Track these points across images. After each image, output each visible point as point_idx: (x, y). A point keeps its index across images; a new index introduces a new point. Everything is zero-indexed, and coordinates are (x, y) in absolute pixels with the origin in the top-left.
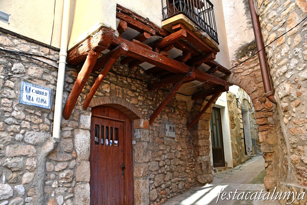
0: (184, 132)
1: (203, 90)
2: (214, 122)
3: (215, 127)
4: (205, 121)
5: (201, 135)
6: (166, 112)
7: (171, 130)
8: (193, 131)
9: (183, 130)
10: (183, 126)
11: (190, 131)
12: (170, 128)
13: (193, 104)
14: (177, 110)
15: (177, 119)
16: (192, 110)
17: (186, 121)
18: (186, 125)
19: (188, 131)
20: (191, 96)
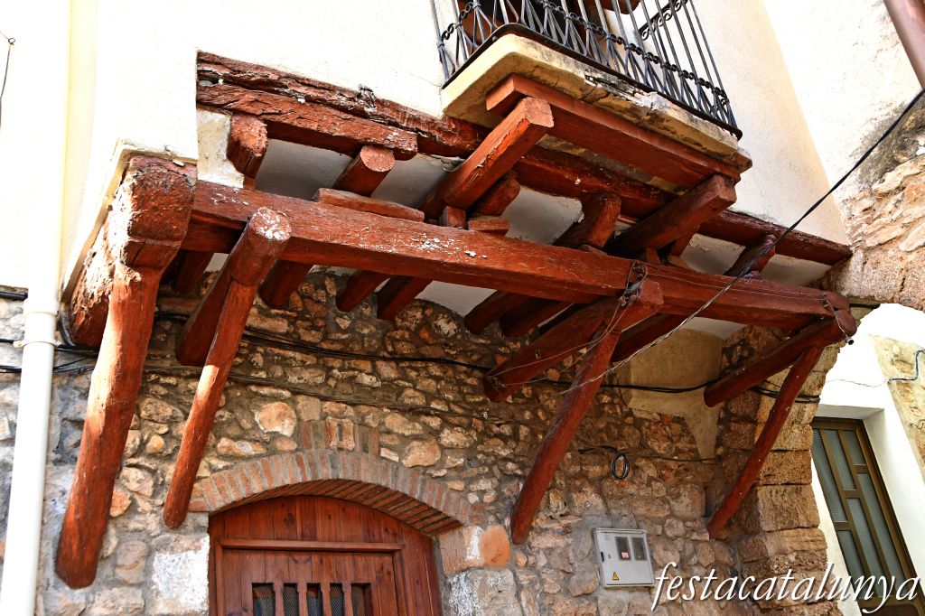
0: (695, 552)
1: (746, 354)
2: (846, 485)
3: (854, 506)
4: (789, 488)
5: (783, 552)
6: (590, 476)
7: (625, 555)
8: (743, 542)
9: (690, 547)
10: (689, 524)
11: (726, 542)
12: (622, 545)
13: (720, 421)
14: (644, 462)
15: (649, 500)
16: (720, 451)
17: (700, 499)
18: (703, 520)
19: (716, 544)
20: (702, 390)
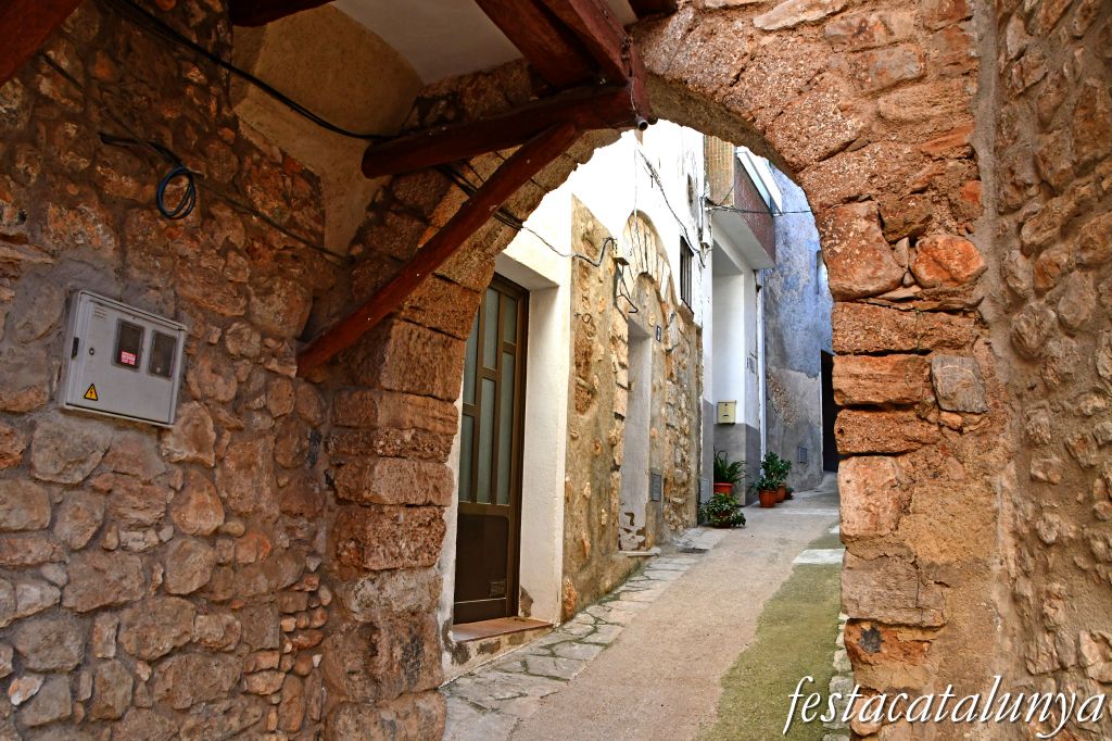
0: (266, 389)
1: (451, 115)
2: (488, 362)
3: (487, 386)
4: (437, 337)
5: (398, 425)
6: (108, 190)
7: (127, 357)
8: (345, 395)
9: (260, 379)
10: (271, 342)
11: (320, 388)
12: (128, 338)
13: (372, 207)
14: (227, 213)
15: (214, 280)
16: (358, 250)
17: (301, 312)
18: (295, 344)
19: (303, 387)
20: (363, 144)
